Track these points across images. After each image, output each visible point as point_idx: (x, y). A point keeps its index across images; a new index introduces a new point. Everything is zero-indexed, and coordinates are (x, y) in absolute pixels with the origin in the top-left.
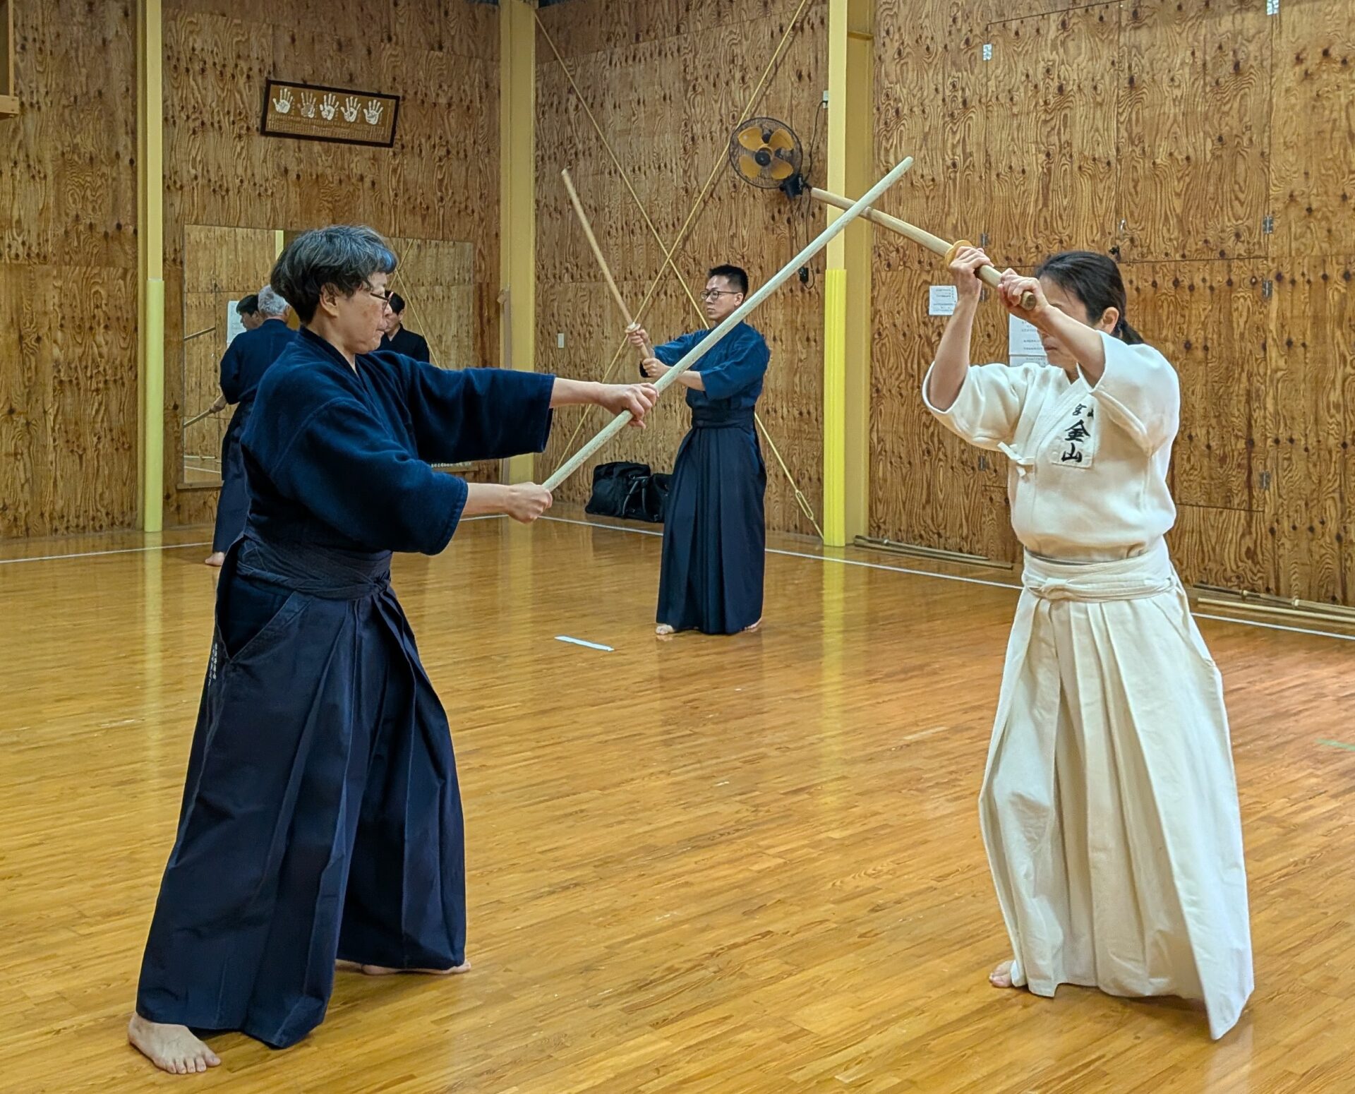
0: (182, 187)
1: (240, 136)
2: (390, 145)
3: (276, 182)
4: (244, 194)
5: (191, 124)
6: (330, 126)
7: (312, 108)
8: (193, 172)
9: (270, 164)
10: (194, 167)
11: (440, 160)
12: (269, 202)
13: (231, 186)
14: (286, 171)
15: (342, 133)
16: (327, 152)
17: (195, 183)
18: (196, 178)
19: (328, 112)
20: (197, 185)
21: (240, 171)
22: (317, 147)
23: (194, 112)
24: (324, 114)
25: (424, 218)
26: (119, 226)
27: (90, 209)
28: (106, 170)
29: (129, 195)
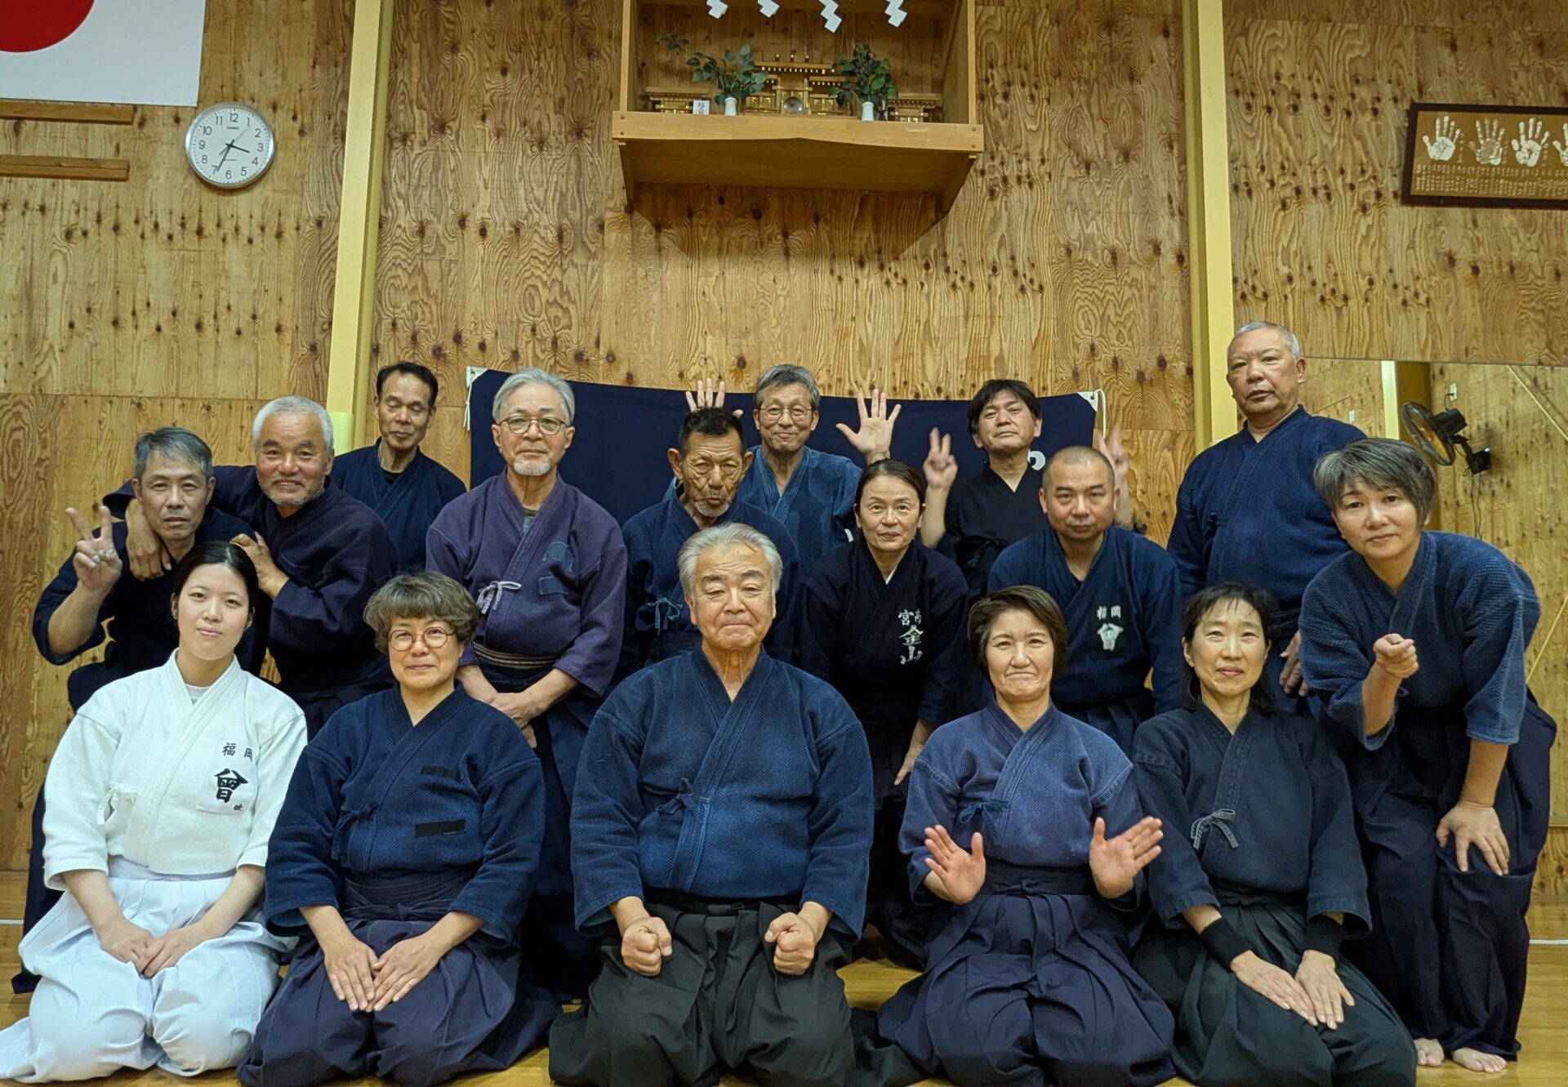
0: (1266, 295)
1: (1364, 209)
3: (1435, 278)
4: (1376, 303)
5: (1279, 193)
6: (1530, 178)
7: (1498, 148)
8: (1285, 270)
9: (1421, 251)
10: (1286, 263)
12: (1423, 316)
13: (1352, 290)
14: (1452, 261)
16: (1528, 225)
17: (1288, 289)
18: (1290, 279)
19: (1528, 152)
20: (1293, 290)
21: (1368, 265)
22: (1507, 217)
23: (1283, 175)
24: (1521, 157)
26: (1162, 363)
27: (1113, 335)
28: (1138, 274)
29: (1178, 311)
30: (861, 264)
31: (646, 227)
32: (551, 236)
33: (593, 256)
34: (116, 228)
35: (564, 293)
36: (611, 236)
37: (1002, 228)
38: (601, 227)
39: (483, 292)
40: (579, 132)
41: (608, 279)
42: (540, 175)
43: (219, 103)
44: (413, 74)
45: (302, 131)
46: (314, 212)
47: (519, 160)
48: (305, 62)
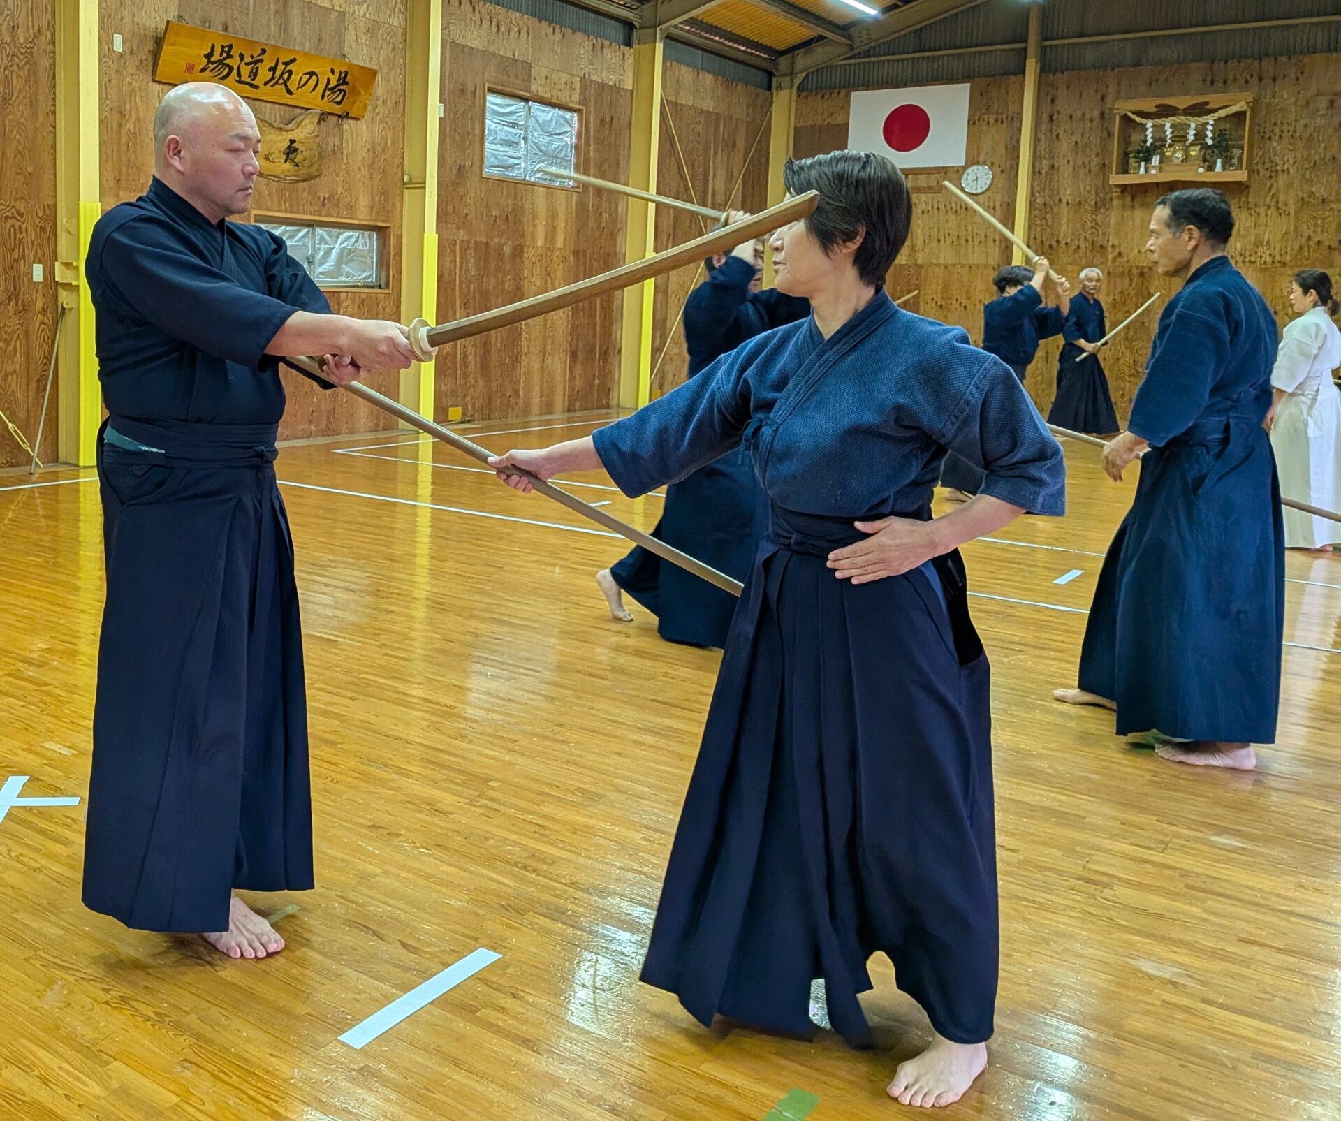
27: (1318, 230)
31: (1128, 199)
32: (1093, 203)
33: (1107, 209)
34: (938, 209)
35: (1097, 224)
36: (1115, 202)
38: (1111, 199)
39: (1067, 225)
40: (1104, 165)
41: (1113, 217)
42: (1088, 182)
43: (972, 164)
44: (1042, 146)
45: (1002, 171)
46: (1007, 200)
47: (1082, 176)
48: (1003, 146)
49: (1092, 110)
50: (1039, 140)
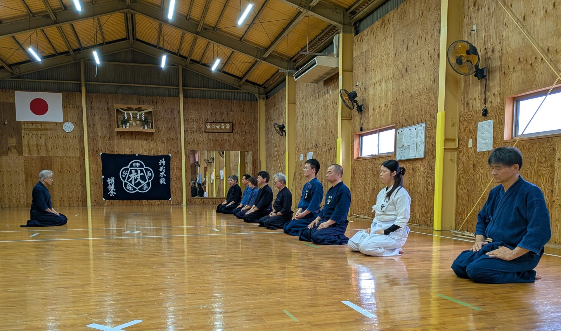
0: (190, 143)
1: (200, 133)
2: (232, 132)
3: (208, 141)
4: (202, 144)
5: (191, 131)
6: (219, 130)
7: (215, 127)
8: (192, 140)
9: (207, 138)
11: (244, 135)
12: (207, 145)
13: (199, 143)
14: (210, 139)
15: (222, 131)
16: (219, 135)
19: (218, 127)
20: (193, 143)
21: (201, 140)
22: (216, 134)
23: (192, 129)
25: (240, 147)
26: (178, 151)
27: (173, 148)
28: (175, 141)
29: (180, 145)
30: (144, 140)
31: (119, 136)
32: (108, 137)
33: (113, 139)
34: (55, 137)
35: (110, 144)
36: (115, 137)
37: (160, 136)
39: (101, 144)
40: (111, 125)
41: (115, 142)
42: (106, 130)
43: (66, 122)
44: (90, 118)
45: (77, 125)
46: (80, 135)
47: (104, 128)
48: (76, 116)
49: (105, 107)
50: (88, 115)
